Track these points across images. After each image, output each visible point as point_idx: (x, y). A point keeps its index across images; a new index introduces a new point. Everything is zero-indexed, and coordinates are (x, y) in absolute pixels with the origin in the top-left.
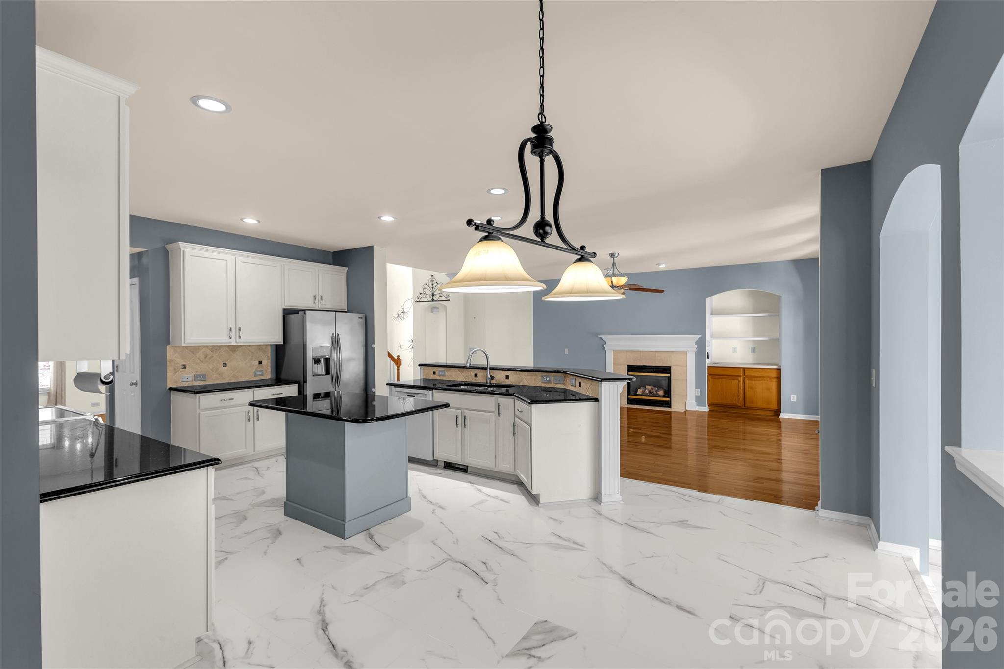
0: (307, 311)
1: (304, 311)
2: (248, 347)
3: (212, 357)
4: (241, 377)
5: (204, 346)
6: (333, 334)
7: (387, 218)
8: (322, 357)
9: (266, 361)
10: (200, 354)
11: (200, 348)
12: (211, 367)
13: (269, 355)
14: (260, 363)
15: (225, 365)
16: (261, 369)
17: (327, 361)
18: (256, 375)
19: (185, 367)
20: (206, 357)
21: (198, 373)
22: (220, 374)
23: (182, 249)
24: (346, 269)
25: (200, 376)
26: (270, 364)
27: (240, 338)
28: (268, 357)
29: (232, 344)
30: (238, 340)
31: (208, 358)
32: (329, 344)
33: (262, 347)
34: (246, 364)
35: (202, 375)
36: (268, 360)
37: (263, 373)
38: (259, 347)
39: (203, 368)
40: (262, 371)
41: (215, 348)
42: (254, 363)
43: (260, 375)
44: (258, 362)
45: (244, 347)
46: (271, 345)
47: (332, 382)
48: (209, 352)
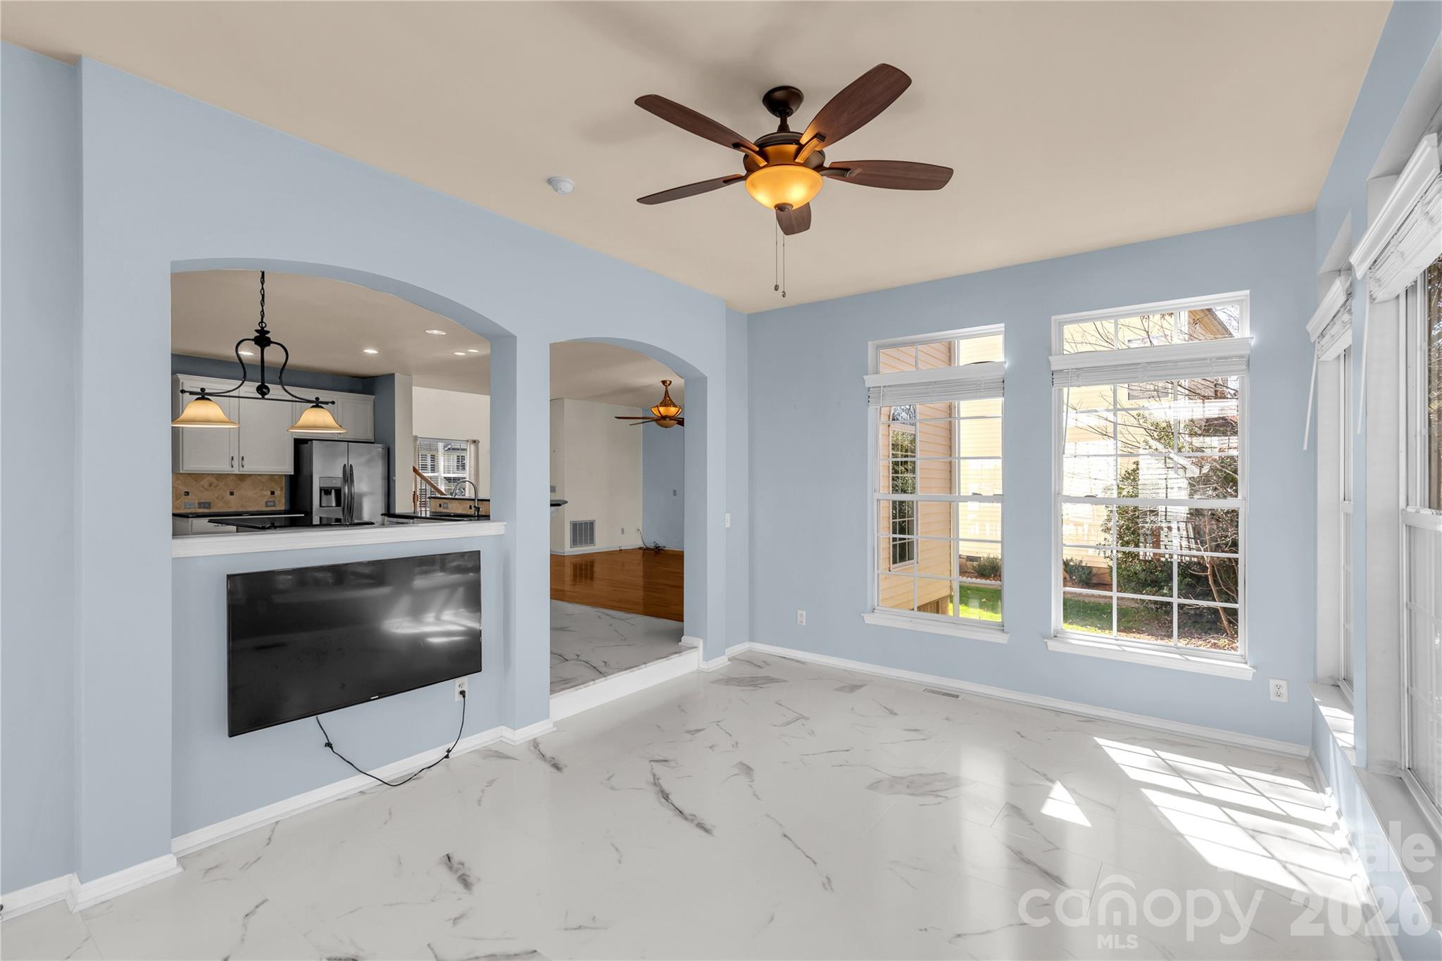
0: (314, 441)
1: (312, 440)
2: (259, 477)
3: (217, 486)
4: (250, 507)
5: (209, 474)
6: (345, 465)
7: (371, 351)
8: (333, 488)
9: (279, 492)
10: (205, 482)
11: (205, 476)
12: (216, 496)
13: (283, 485)
14: (273, 493)
15: (232, 494)
16: (273, 499)
17: (338, 492)
18: (267, 506)
19: (187, 493)
20: (210, 485)
21: (202, 501)
22: (227, 503)
23: (181, 381)
24: (373, 397)
25: (204, 503)
26: (283, 495)
27: (243, 466)
28: (282, 488)
29: (235, 473)
30: (241, 469)
31: (213, 486)
32: (340, 475)
33: (275, 477)
34: (256, 493)
35: (207, 503)
36: (281, 490)
37: (275, 503)
38: (272, 477)
39: (207, 496)
40: (274, 501)
41: (220, 477)
42: (265, 493)
43: (272, 506)
44: (270, 493)
45: (253, 477)
46: (285, 475)
47: (343, 512)
48: (214, 480)
